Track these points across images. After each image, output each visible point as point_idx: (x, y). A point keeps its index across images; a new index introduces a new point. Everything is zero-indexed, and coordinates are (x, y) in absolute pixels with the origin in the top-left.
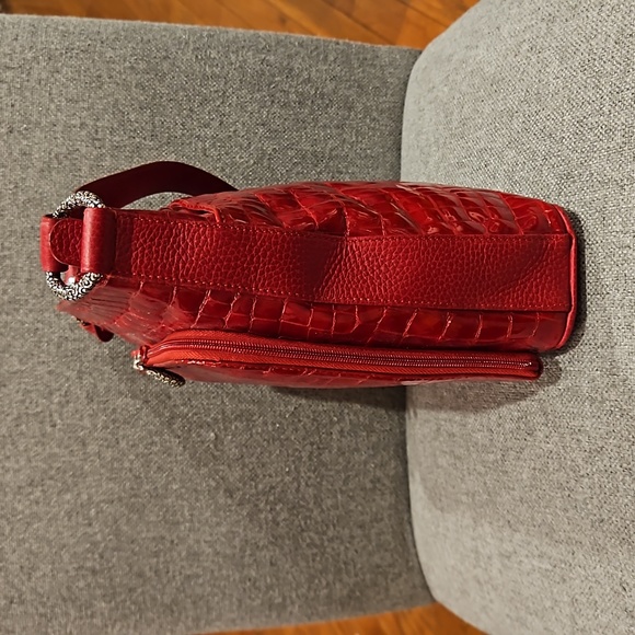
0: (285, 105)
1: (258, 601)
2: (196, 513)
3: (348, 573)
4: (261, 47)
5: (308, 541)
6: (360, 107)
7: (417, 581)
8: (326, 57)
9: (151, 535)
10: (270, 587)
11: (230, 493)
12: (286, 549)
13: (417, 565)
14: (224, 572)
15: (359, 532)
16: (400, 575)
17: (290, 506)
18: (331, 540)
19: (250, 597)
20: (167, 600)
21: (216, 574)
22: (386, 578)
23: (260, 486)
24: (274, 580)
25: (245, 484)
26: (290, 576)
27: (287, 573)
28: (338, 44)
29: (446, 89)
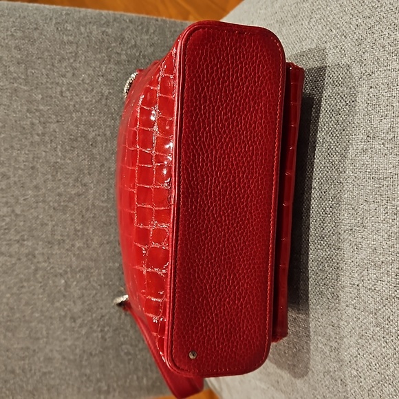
0: (118, 63)
1: (91, 389)
2: (51, 332)
4: (102, 22)
5: (126, 351)
8: (147, 32)
9: (20, 346)
10: (99, 380)
11: (74, 319)
12: (110, 356)
14: (69, 370)
17: (114, 328)
19: (86, 386)
20: (30, 388)
21: (63, 371)
23: (94, 315)
24: (102, 376)
25: (84, 314)
26: (113, 374)
27: (111, 371)
28: (157, 20)
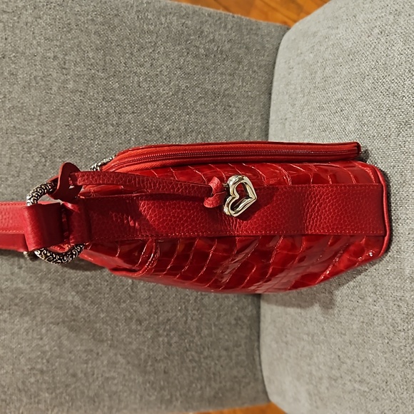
0: (196, 56)
1: (153, 398)
2: (116, 334)
3: (215, 381)
4: (182, 14)
5: (191, 357)
6: (246, 62)
7: (260, 388)
8: (225, 27)
9: (83, 348)
10: (162, 388)
11: (140, 322)
12: (175, 363)
13: (260, 378)
14: (132, 376)
15: (224, 353)
16: (249, 383)
17: (180, 333)
18: (205, 358)
19: (148, 395)
20: (91, 394)
21: (127, 377)
22: (240, 385)
23: (161, 318)
24: (166, 383)
25: (150, 316)
26: (177, 382)
27: (175, 379)
28: (233, 17)
29: (311, 55)
